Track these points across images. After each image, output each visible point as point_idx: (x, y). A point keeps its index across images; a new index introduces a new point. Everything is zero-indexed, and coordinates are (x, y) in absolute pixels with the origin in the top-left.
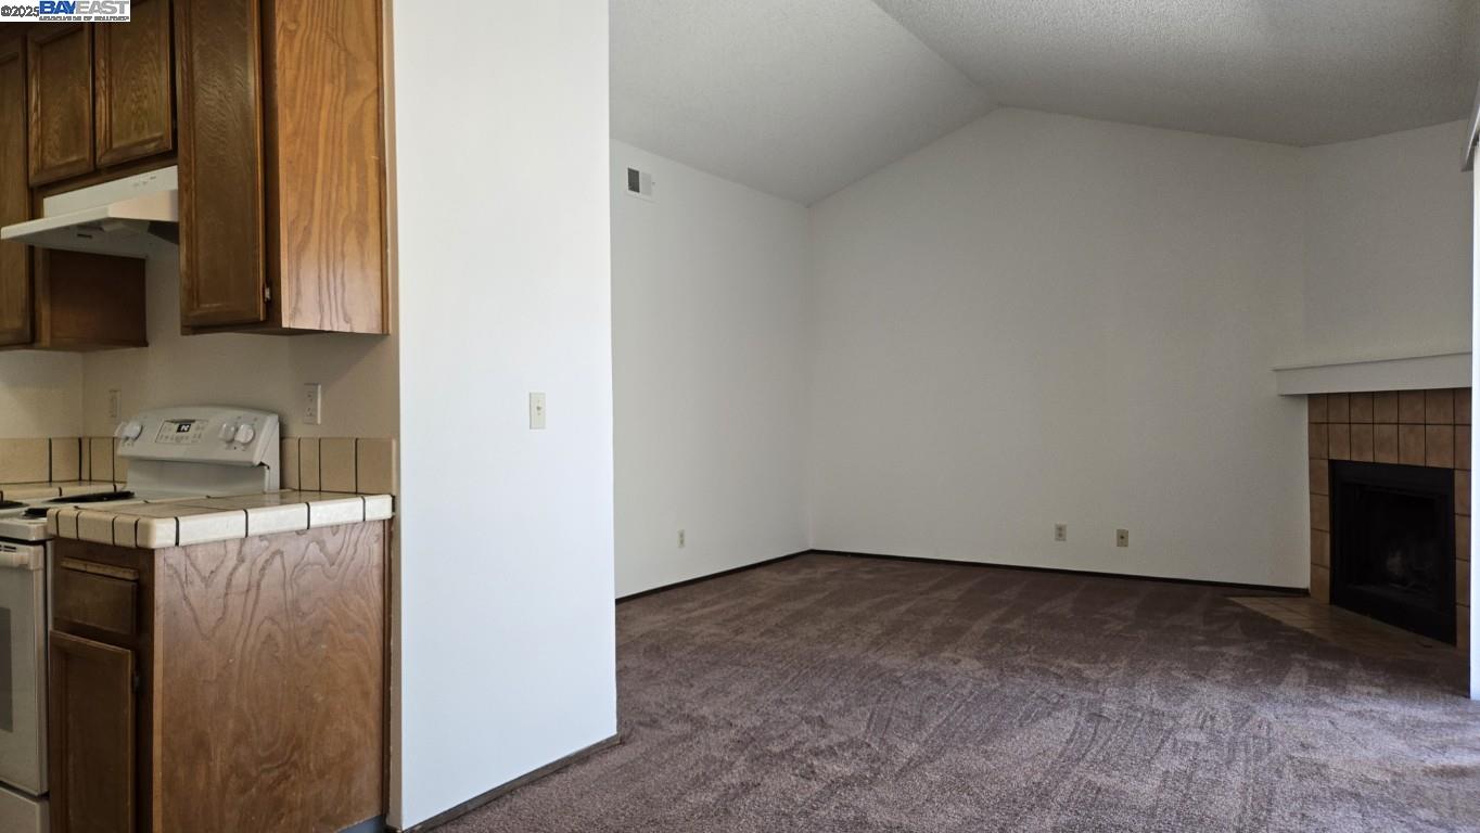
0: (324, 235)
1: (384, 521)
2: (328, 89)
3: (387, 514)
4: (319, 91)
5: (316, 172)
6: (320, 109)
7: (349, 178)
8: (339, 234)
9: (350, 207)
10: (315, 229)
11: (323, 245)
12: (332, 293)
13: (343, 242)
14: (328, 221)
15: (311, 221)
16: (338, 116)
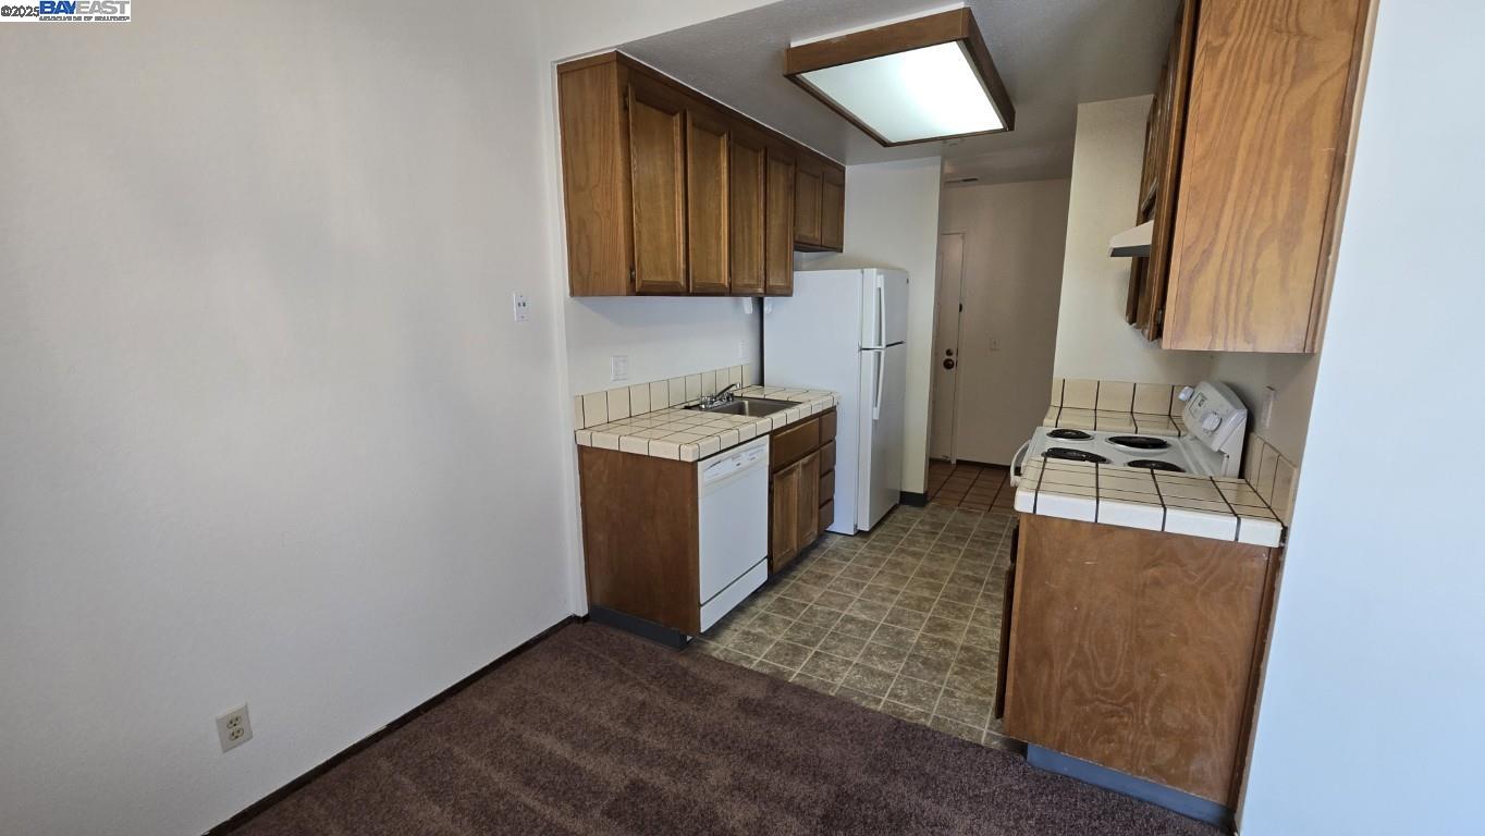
0: (1230, 255)
1: (1270, 548)
2: (1261, 94)
3: (1275, 543)
4: (1247, 99)
5: (1229, 189)
6: (1245, 119)
7: (1278, 184)
8: (1252, 249)
9: (1274, 217)
10: (1219, 249)
11: (1227, 264)
12: (1232, 313)
13: (1258, 255)
14: (1238, 238)
15: (1212, 244)
16: (1275, 117)
